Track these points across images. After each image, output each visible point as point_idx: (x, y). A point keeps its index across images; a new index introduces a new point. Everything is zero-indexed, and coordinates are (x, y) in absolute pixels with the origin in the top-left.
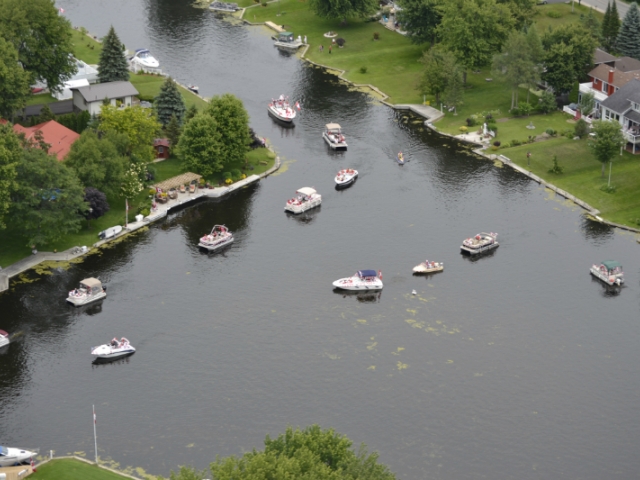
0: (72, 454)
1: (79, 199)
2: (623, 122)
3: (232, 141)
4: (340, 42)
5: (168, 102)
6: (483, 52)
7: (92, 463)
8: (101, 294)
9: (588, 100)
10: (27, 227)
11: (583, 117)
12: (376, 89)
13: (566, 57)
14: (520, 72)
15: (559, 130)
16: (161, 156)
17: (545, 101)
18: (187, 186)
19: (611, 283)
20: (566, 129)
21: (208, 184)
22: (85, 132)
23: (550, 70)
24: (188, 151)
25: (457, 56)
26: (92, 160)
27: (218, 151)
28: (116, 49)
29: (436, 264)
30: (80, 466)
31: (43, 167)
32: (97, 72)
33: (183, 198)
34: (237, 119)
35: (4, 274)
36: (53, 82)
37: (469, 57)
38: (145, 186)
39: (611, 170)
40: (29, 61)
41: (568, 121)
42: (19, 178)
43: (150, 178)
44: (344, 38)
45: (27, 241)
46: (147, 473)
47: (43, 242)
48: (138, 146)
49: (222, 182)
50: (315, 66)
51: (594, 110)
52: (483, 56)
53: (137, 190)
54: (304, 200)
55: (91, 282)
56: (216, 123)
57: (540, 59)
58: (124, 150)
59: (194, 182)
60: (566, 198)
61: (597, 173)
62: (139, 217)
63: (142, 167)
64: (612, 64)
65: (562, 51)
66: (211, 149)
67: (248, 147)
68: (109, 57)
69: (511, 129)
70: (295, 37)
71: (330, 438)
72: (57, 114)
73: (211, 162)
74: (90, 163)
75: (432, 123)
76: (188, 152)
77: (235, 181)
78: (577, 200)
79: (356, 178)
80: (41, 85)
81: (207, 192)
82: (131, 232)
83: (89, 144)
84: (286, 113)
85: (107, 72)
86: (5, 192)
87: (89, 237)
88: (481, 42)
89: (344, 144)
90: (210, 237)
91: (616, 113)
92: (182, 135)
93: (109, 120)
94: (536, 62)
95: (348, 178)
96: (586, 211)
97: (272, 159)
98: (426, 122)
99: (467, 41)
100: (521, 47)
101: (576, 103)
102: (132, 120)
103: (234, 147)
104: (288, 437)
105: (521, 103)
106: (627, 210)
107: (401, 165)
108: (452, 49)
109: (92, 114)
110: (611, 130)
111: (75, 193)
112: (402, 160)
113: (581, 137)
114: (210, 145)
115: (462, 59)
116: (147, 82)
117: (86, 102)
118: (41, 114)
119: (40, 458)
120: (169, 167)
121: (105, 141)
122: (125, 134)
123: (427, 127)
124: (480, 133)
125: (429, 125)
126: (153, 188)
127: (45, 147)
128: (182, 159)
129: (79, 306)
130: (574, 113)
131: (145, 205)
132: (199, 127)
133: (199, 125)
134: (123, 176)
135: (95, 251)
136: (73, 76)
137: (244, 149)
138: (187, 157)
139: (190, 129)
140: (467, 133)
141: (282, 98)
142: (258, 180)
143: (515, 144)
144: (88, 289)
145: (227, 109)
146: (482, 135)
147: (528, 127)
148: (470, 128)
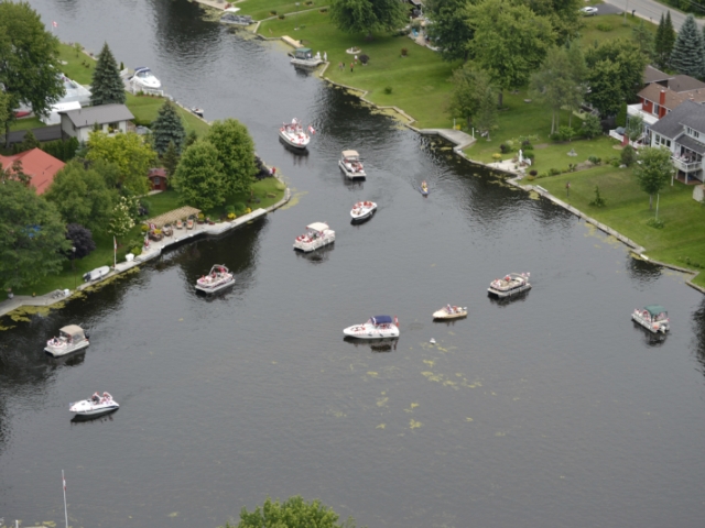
0: (41, 525)
1: (61, 236)
2: (674, 149)
3: (235, 171)
4: (363, 59)
5: (167, 127)
6: (521, 70)
8: (83, 343)
9: (636, 123)
10: (2, 268)
11: (630, 143)
12: (401, 112)
13: (612, 76)
14: (561, 93)
15: (603, 157)
16: (157, 187)
17: (589, 125)
18: (184, 220)
19: (655, 331)
20: (611, 156)
21: (208, 219)
22: (71, 163)
23: (595, 90)
24: (186, 182)
25: (491, 74)
26: (76, 193)
27: (219, 182)
28: (111, 68)
31: (19, 202)
32: (90, 94)
33: (180, 235)
34: (241, 147)
36: (40, 105)
37: (505, 75)
38: (137, 222)
39: (658, 202)
40: (12, 81)
41: (614, 147)
43: (144, 213)
44: (368, 54)
47: (19, 285)
48: (130, 177)
49: (224, 217)
50: (334, 86)
51: (644, 135)
52: (519, 75)
53: (127, 226)
54: (315, 237)
55: (72, 329)
56: (216, 151)
57: (583, 78)
58: (114, 182)
59: (192, 217)
60: (608, 234)
61: (644, 206)
62: (130, 257)
63: (133, 201)
64: (664, 83)
65: (608, 69)
66: (211, 180)
67: (254, 178)
68: (102, 77)
69: (551, 157)
70: (313, 54)
71: (315, 511)
72: (42, 141)
73: (211, 194)
74: (74, 197)
75: (462, 150)
76: (186, 184)
77: (238, 216)
78: (621, 237)
79: (374, 211)
80: (25, 108)
81: (206, 228)
82: (120, 273)
83: (74, 175)
84: (299, 138)
85: (100, 93)
87: (72, 279)
88: (518, 59)
89: (362, 173)
90: (208, 278)
91: (666, 138)
92: (180, 165)
93: (98, 148)
94: (579, 81)
95: (365, 211)
96: (630, 249)
97: (282, 191)
98: (456, 149)
99: (502, 58)
100: (562, 65)
101: (624, 126)
102: (124, 148)
103: (237, 178)
104: (266, 510)
105: (563, 128)
106: (676, 248)
107: (425, 195)
108: (486, 67)
109: (80, 140)
110: (660, 158)
111: (55, 230)
112: (426, 190)
113: (627, 165)
114: (210, 175)
115: (497, 78)
116: (147, 104)
117: (75, 128)
118: (24, 141)
120: (166, 200)
121: (92, 172)
122: (116, 163)
123: (456, 154)
124: (515, 160)
125: (459, 152)
126: (146, 223)
127: (25, 180)
128: (178, 191)
129: (58, 357)
130: (621, 139)
131: (137, 243)
132: (198, 156)
133: (197, 153)
134: (111, 211)
135: (79, 295)
136: (61, 99)
137: (249, 180)
138: (184, 189)
139: (188, 158)
140: (501, 161)
141: (294, 121)
142: (265, 215)
143: (554, 173)
144: (69, 338)
145: (229, 135)
146: (517, 163)
147: (569, 154)
148: (505, 155)
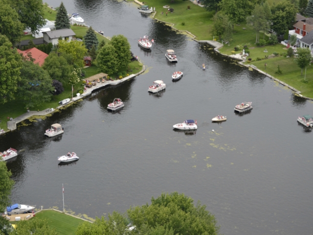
0: (52, 208)
1: (50, 85)
2: (311, 49)
3: (122, 58)
4: (171, 10)
5: (90, 38)
6: (242, 15)
7: (61, 212)
8: (61, 132)
9: (294, 38)
10: (25, 99)
11: (291, 46)
12: (190, 33)
13: (283, 17)
14: (260, 25)
15: (279, 53)
16: (87, 65)
17: (272, 39)
18: (101, 79)
19: (308, 126)
20: (283, 52)
21: (111, 78)
22: (51, 54)
23: (275, 24)
24: (101, 62)
25: (229, 17)
26: (55, 67)
27: (116, 62)
28: (64, 13)
29: (223, 117)
30: (56, 214)
31: (33, 70)
32: (54, 24)
33: (99, 85)
34: (125, 47)
35: (14, 122)
36: (34, 29)
37: (235, 17)
38: (80, 79)
39: (306, 72)
41: (284, 49)
42: (21, 75)
43: (83, 76)
44: (173, 8)
45: (25, 106)
46: (88, 217)
47: (33, 106)
48: (77, 59)
49: (117, 78)
50: (159, 22)
51: (297, 43)
52: (241, 17)
53: (77, 81)
54: (157, 86)
55: (56, 125)
56: (114, 49)
57: (270, 18)
58: (70, 62)
59: (104, 77)
60: (284, 85)
61: (299, 74)
62: (78, 94)
63: (79, 70)
64: (304, 21)
65: (281, 15)
66: (112, 61)
67: (130, 61)
68: (60, 17)
69: (256, 53)
70: (149, 8)
71: (183, 198)
72: (36, 45)
73: (112, 68)
74: (54, 68)
75: (218, 49)
76: (101, 63)
77: (123, 77)
78: (290, 87)
79: (182, 76)
80: (28, 30)
81: (110, 82)
82: (75, 102)
83: (54, 59)
84: (148, 44)
85: (59, 24)
86: (15, 82)
87: (55, 104)
88: (241, 10)
89: (176, 60)
90: (113, 104)
91: (307, 45)
92: (98, 55)
93: (63, 47)
94: (268, 19)
95: (178, 76)
96: (294, 92)
97: (141, 66)
99: (234, 10)
100: (261, 13)
101: (287, 40)
102: (74, 47)
103: (123, 60)
104: (163, 198)
105: (261, 40)
107: (204, 70)
108: (227, 13)
109: (53, 44)
110: (306, 53)
111: (48, 82)
112: (204, 68)
113: (290, 56)
114: (112, 59)
115: (232, 18)
116: (78, 29)
117: (50, 39)
118: (28, 44)
119: (36, 210)
120: (91, 70)
121: (61, 57)
122: (71, 54)
123: (215, 51)
124: (241, 54)
125: (216, 50)
126: (84, 80)
127: (32, 60)
128: (98, 66)
129: (51, 137)
130: (287, 45)
131: (81, 88)
132: (107, 51)
133: (106, 50)
134: (70, 74)
135: (58, 111)
136: (43, 26)
137: (128, 62)
138: (100, 65)
139: (102, 52)
140: (235, 54)
141: (145, 37)
142: (135, 77)
143: (259, 59)
144: (55, 129)
145: (120, 42)
146: (242, 55)
147: (264, 51)
148: (236, 52)
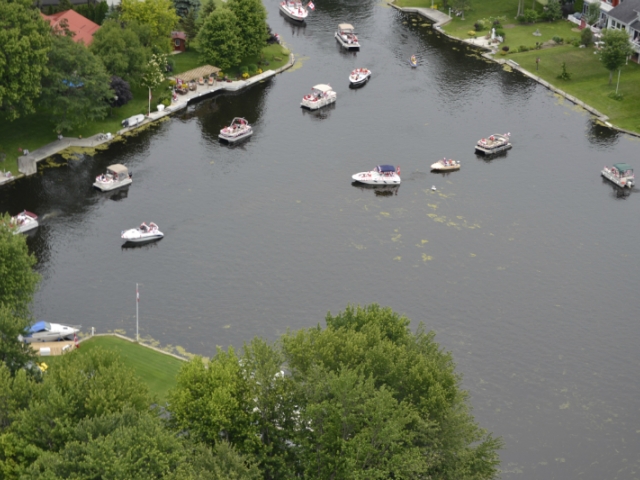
0: (113, 332)
1: (106, 86)
2: (629, 31)
3: (250, 36)
7: (132, 341)
8: (127, 181)
9: (594, 10)
10: (55, 112)
11: (587, 26)
15: (565, 38)
16: (177, 49)
17: (551, 9)
18: (206, 78)
19: (623, 186)
20: (571, 37)
21: (226, 77)
22: (105, 23)
24: (208, 44)
26: (116, 49)
27: (237, 45)
29: (454, 162)
30: (121, 344)
31: (72, 54)
33: (202, 90)
34: (256, 15)
35: (32, 158)
38: (165, 77)
39: (619, 77)
41: (573, 30)
42: (48, 64)
43: (169, 70)
45: (55, 127)
46: (187, 351)
47: (70, 128)
48: (158, 37)
49: (239, 76)
51: (600, 20)
53: (158, 80)
54: (319, 96)
55: (117, 168)
56: (235, 17)
58: (145, 40)
59: (213, 75)
60: (575, 104)
61: (603, 81)
62: (161, 107)
63: (162, 58)
66: (230, 42)
67: (265, 43)
69: (519, 36)
71: (389, 316)
72: (76, 4)
73: (230, 55)
74: (114, 52)
75: (441, 26)
76: (208, 45)
77: (251, 76)
78: (586, 106)
79: (369, 77)
81: (224, 85)
82: (154, 121)
83: (114, 33)
84: (299, 12)
86: (36, 77)
87: (113, 125)
89: (357, 45)
90: (230, 129)
91: (622, 23)
92: (202, 29)
93: (131, 11)
95: (362, 77)
96: (594, 117)
97: (286, 55)
98: (435, 25)
101: (581, 12)
102: (153, 12)
103: (252, 42)
104: (350, 314)
105: (528, 10)
106: (635, 117)
107: (414, 68)
109: (109, 4)
110: (620, 39)
111: (104, 80)
112: (415, 63)
113: (586, 45)
114: (229, 38)
118: (58, 3)
119: (81, 334)
120: (186, 59)
121: (128, 31)
122: (146, 25)
123: (435, 30)
124: (488, 37)
125: (438, 28)
126: (172, 79)
127: (69, 33)
128: (200, 51)
129: (106, 192)
130: (579, 23)
131: (167, 95)
132: (220, 21)
133: (219, 18)
134: (145, 66)
135: (119, 138)
137: (261, 44)
138: (206, 50)
139: (211, 22)
140: (476, 38)
142: (274, 75)
143: (523, 50)
144: (115, 175)
145: (246, 4)
146: (490, 40)
147: (534, 34)
148: (478, 33)
